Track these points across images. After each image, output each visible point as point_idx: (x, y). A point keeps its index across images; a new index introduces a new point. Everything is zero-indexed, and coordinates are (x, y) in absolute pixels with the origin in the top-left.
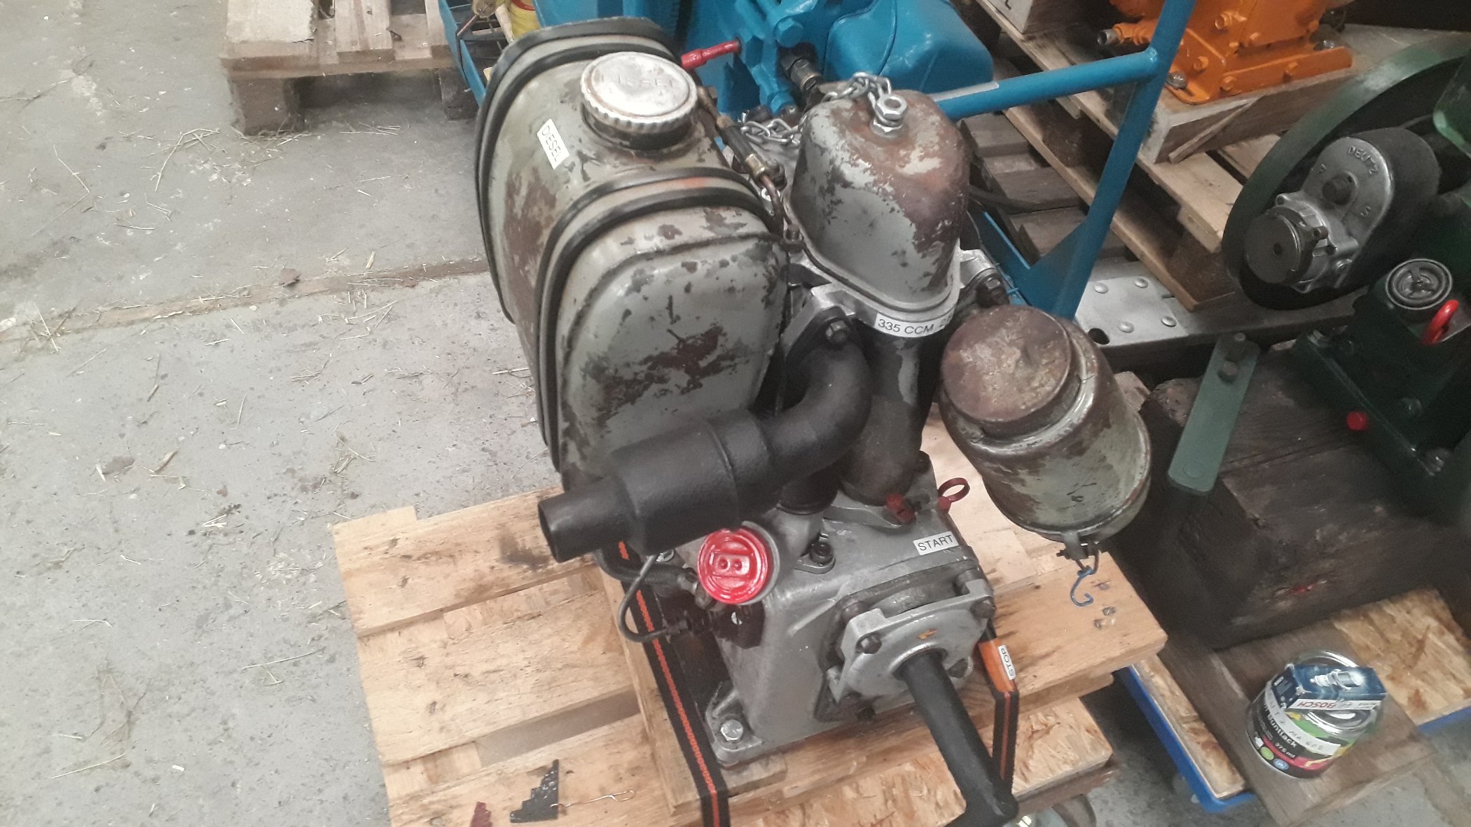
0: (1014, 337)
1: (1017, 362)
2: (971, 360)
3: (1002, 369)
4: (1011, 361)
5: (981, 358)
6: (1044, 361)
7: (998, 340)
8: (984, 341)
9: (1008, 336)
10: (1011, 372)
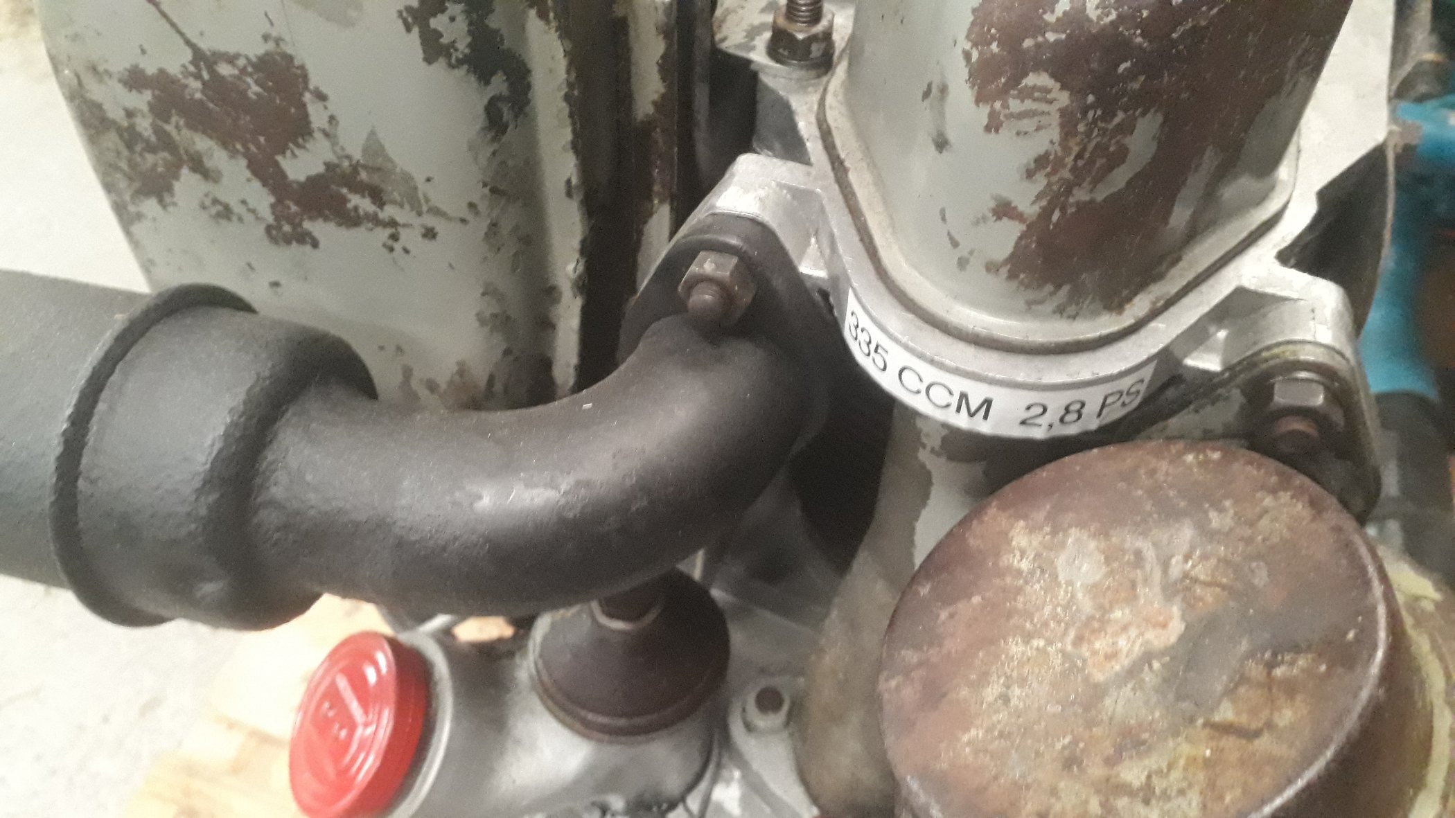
0: (1201, 572)
1: (1147, 657)
2: (1025, 565)
3: (1085, 651)
4: (1129, 645)
5: (1054, 577)
6: (1226, 713)
7: (1149, 553)
8: (1104, 533)
9: (1187, 558)
10: (1099, 677)
